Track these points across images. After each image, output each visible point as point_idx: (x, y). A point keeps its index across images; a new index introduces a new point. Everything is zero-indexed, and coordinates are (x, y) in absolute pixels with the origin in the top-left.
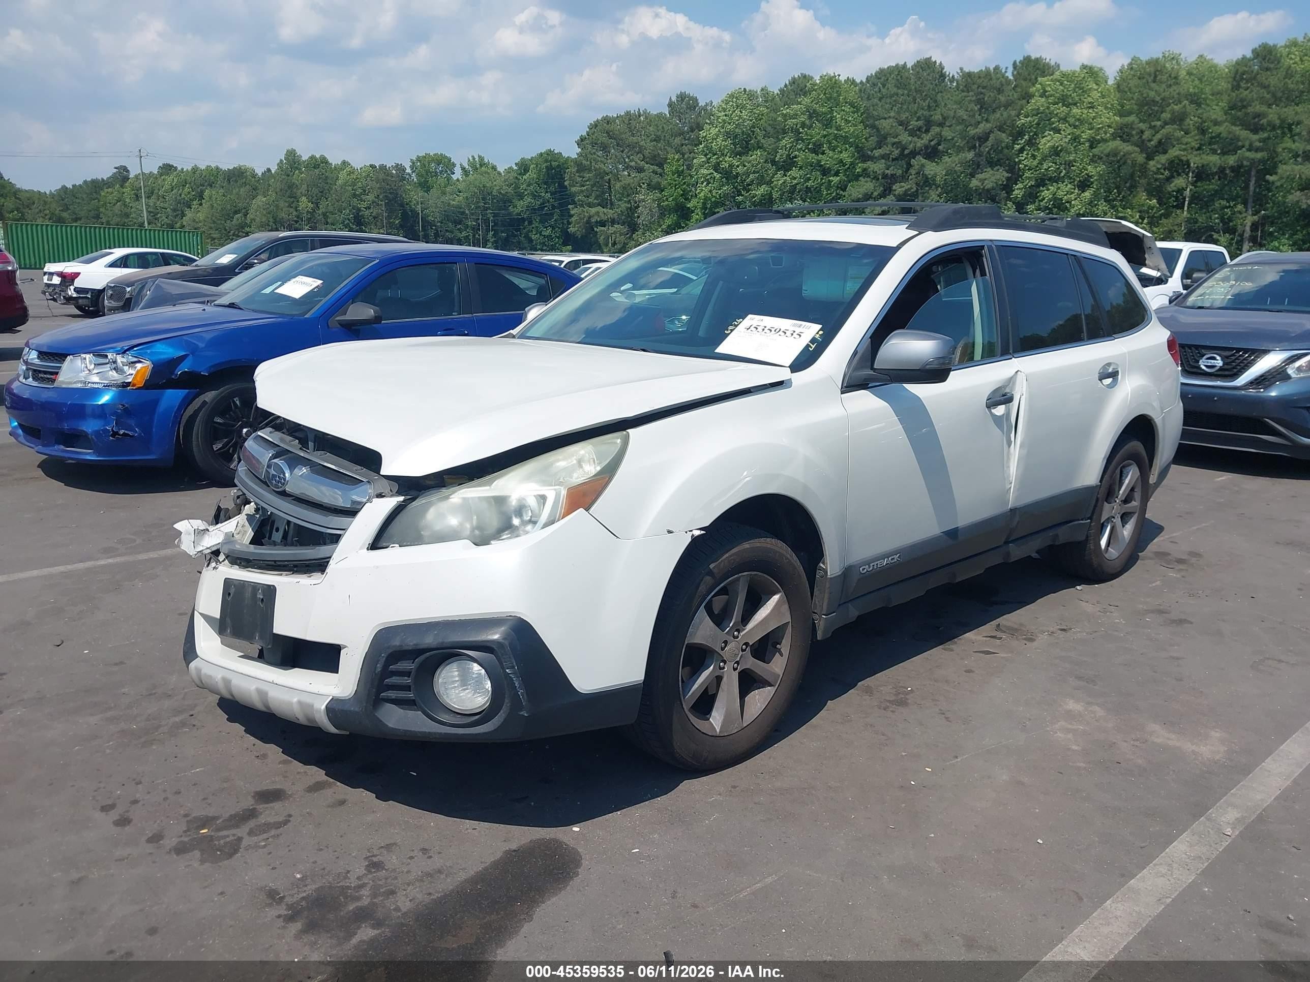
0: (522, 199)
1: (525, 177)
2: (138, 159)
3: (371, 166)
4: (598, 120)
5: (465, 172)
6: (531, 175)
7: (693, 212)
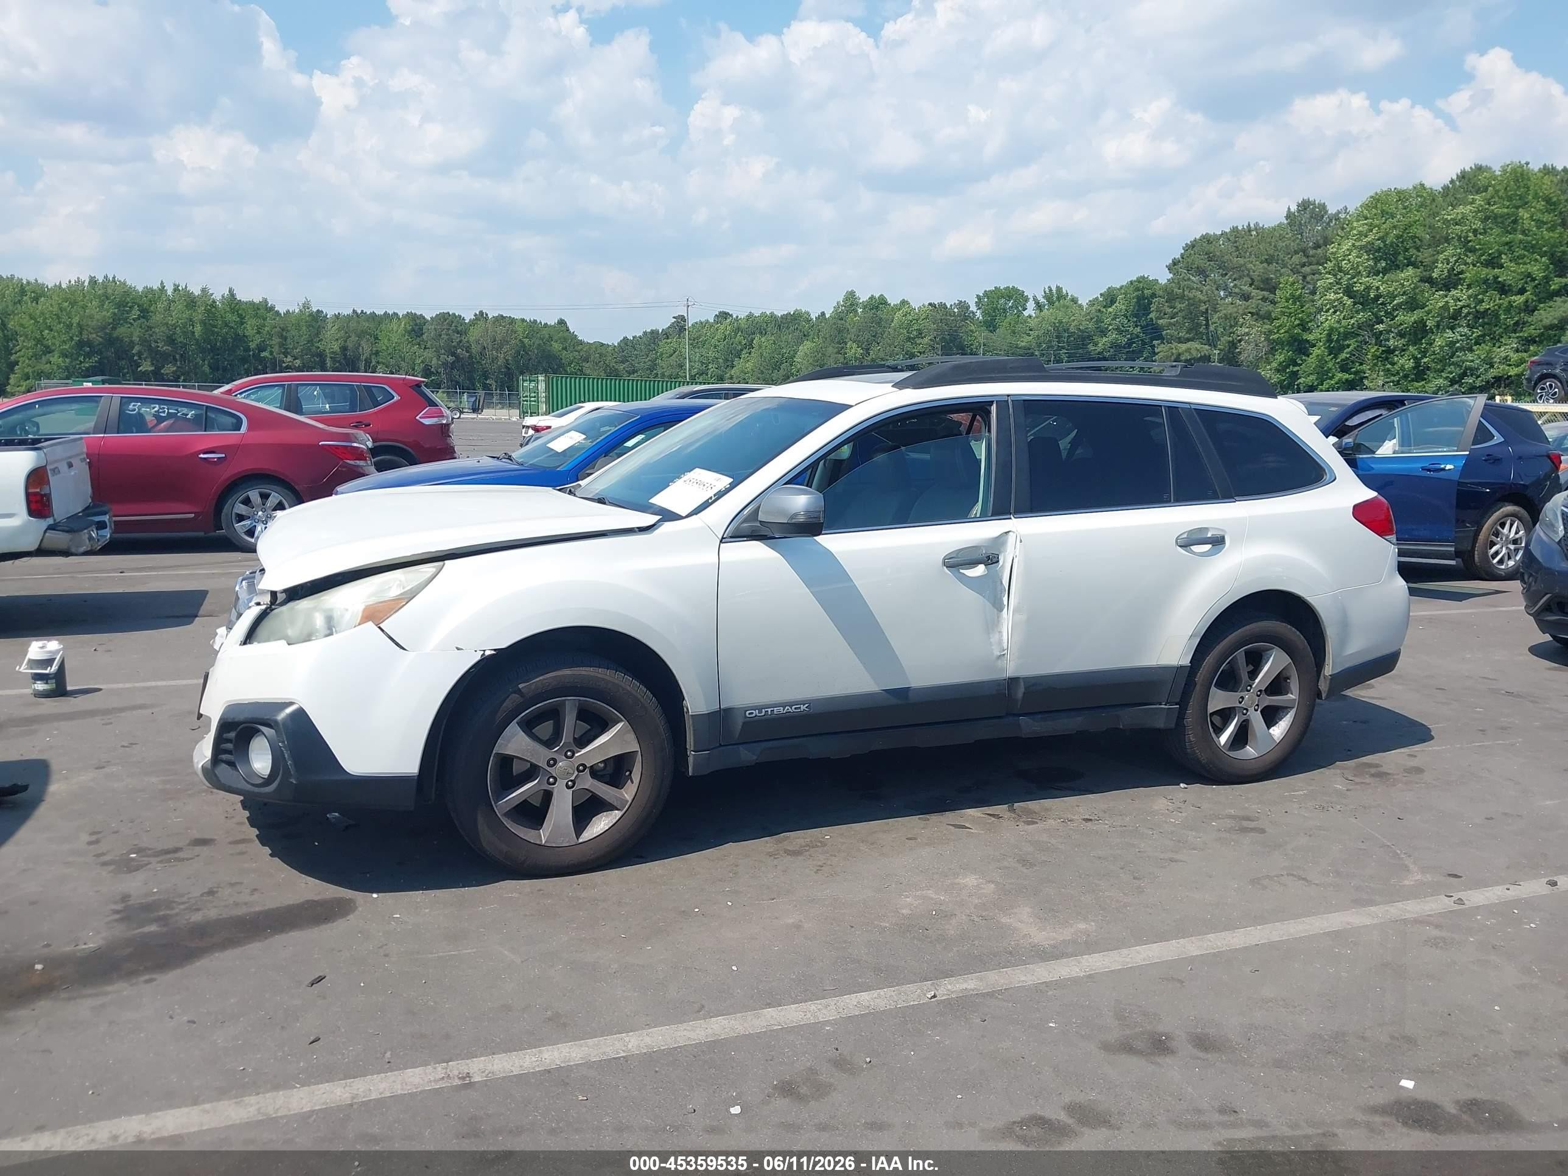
0: (1105, 335)
1: (1110, 310)
2: (686, 308)
3: (930, 304)
4: (1195, 240)
5: (1039, 306)
6: (1120, 306)
7: (1314, 346)
